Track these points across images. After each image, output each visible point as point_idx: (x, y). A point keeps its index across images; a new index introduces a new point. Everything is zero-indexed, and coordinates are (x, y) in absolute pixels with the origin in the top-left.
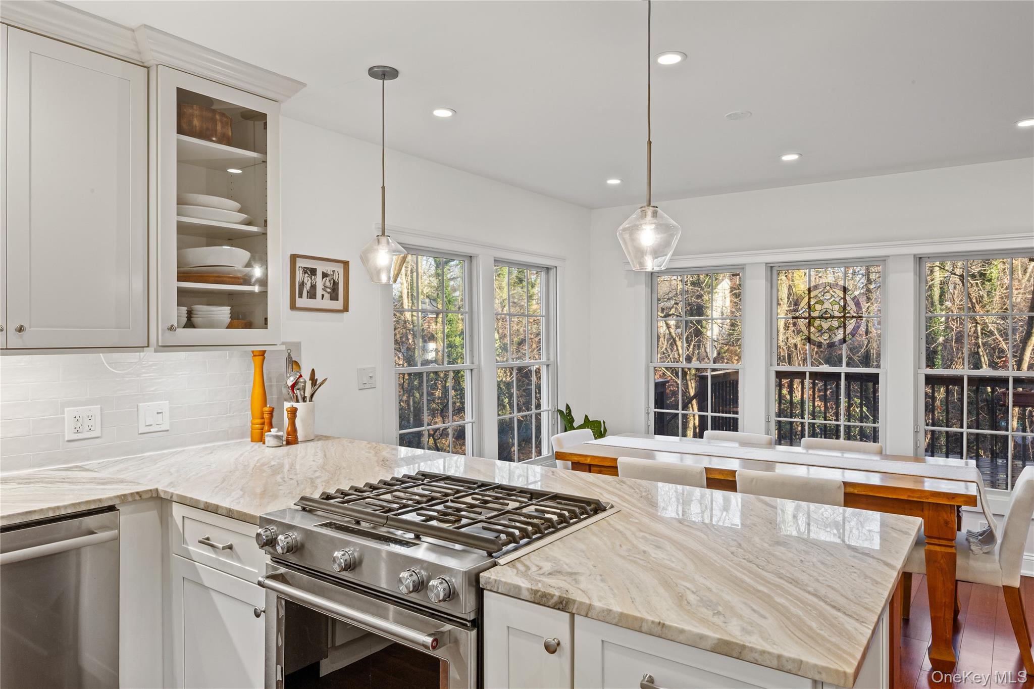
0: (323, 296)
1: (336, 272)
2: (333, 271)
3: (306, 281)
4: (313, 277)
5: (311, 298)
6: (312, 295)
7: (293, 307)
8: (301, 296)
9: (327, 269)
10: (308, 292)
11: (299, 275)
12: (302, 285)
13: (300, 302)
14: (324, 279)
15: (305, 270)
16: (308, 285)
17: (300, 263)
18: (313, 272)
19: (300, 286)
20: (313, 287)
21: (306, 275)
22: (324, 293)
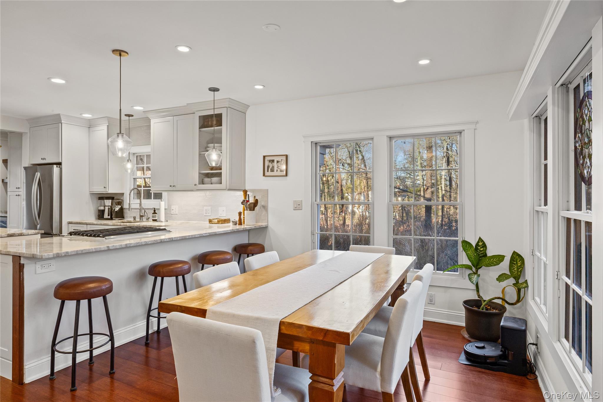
0: (277, 170)
1: (283, 160)
2: (282, 160)
3: (270, 165)
4: (273, 163)
5: (272, 172)
6: (272, 170)
7: (264, 175)
8: (268, 171)
9: (279, 159)
10: (271, 169)
11: (267, 163)
12: (268, 167)
13: (267, 174)
14: (278, 163)
15: (270, 161)
16: (271, 167)
17: (267, 159)
18: (273, 161)
19: (267, 167)
20: (273, 167)
21: (270, 163)
22: (277, 169)
